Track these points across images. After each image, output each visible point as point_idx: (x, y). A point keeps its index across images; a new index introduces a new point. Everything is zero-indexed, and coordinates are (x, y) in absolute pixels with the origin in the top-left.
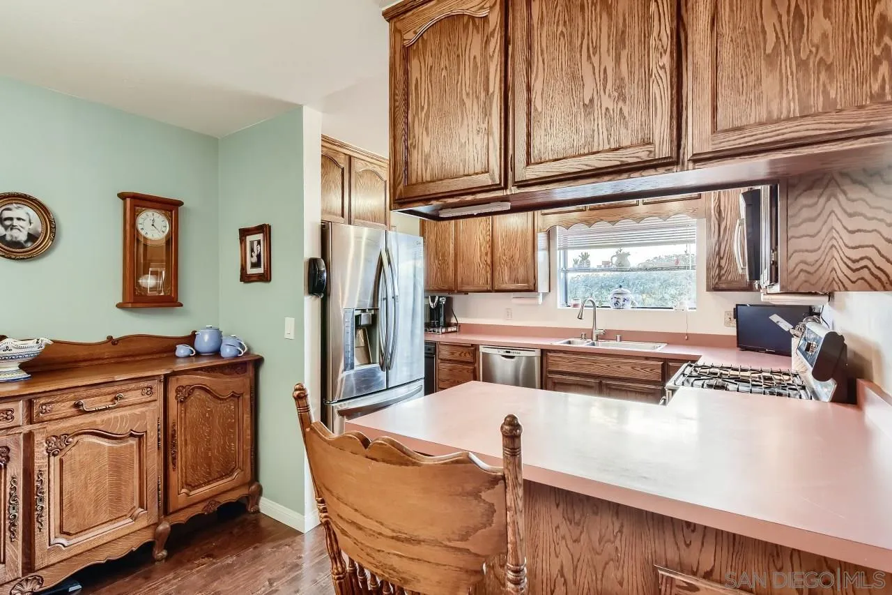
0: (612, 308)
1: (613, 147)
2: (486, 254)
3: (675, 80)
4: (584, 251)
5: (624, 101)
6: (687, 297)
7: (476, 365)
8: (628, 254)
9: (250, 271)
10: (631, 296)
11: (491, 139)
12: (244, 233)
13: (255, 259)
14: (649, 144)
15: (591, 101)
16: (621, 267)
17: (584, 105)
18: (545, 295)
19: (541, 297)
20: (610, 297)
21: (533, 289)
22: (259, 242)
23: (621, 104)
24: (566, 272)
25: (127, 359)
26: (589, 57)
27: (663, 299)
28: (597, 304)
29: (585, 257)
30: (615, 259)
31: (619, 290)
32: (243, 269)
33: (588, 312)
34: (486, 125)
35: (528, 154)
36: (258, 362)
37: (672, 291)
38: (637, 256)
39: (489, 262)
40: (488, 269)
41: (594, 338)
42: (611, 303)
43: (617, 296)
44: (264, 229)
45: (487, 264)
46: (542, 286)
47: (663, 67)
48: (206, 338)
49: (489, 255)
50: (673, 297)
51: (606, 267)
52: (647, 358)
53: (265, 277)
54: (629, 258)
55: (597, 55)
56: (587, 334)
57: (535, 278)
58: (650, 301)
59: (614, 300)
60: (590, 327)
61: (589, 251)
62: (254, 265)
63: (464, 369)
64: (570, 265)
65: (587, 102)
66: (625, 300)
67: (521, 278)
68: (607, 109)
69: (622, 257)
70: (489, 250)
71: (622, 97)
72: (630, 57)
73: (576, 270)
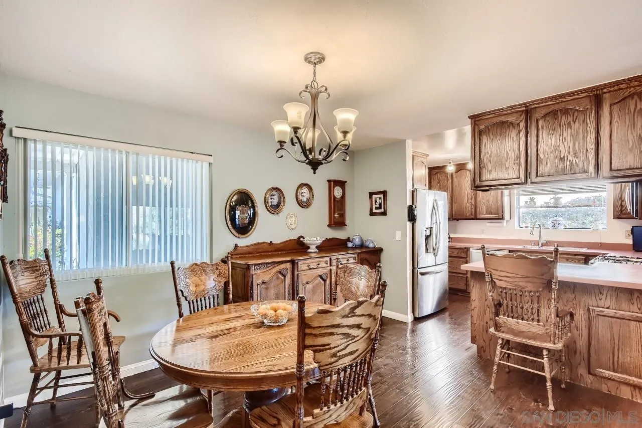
0: (550, 228)
1: (572, 172)
2: (472, 199)
3: (596, 153)
4: (532, 197)
5: (577, 158)
6: (600, 222)
7: (468, 259)
8: (561, 198)
9: (374, 211)
10: (564, 222)
11: (520, 167)
12: (371, 194)
13: (378, 205)
14: (587, 173)
15: (564, 157)
16: (557, 205)
17: (561, 158)
18: (507, 221)
19: (505, 222)
20: (549, 222)
21: (502, 218)
22: (380, 198)
23: (575, 159)
24: (519, 208)
25: (334, 247)
26: (563, 142)
27: (584, 223)
28: (541, 226)
29: (532, 200)
30: (552, 201)
31: (555, 218)
32: (371, 209)
33: (536, 231)
34: (518, 161)
35: (537, 173)
36: (380, 250)
37: (590, 219)
38: (566, 199)
39: (473, 203)
40: (473, 206)
41: (540, 245)
42: (550, 226)
43: (555, 222)
44: (384, 193)
45: (472, 204)
46: (507, 216)
47: (592, 149)
48: (357, 240)
49: (473, 199)
50: (591, 222)
51: (547, 205)
52: (575, 255)
53: (384, 214)
54: (561, 200)
55: (566, 142)
56: (536, 243)
57: (503, 212)
58: (575, 225)
59: (552, 224)
60: (537, 239)
61: (535, 196)
62: (376, 208)
63: (460, 261)
64: (522, 204)
65: (562, 157)
66: (559, 224)
67: (493, 211)
68: (570, 160)
69: (557, 200)
70: (474, 196)
71: (576, 156)
72: (579, 144)
73: (525, 207)
